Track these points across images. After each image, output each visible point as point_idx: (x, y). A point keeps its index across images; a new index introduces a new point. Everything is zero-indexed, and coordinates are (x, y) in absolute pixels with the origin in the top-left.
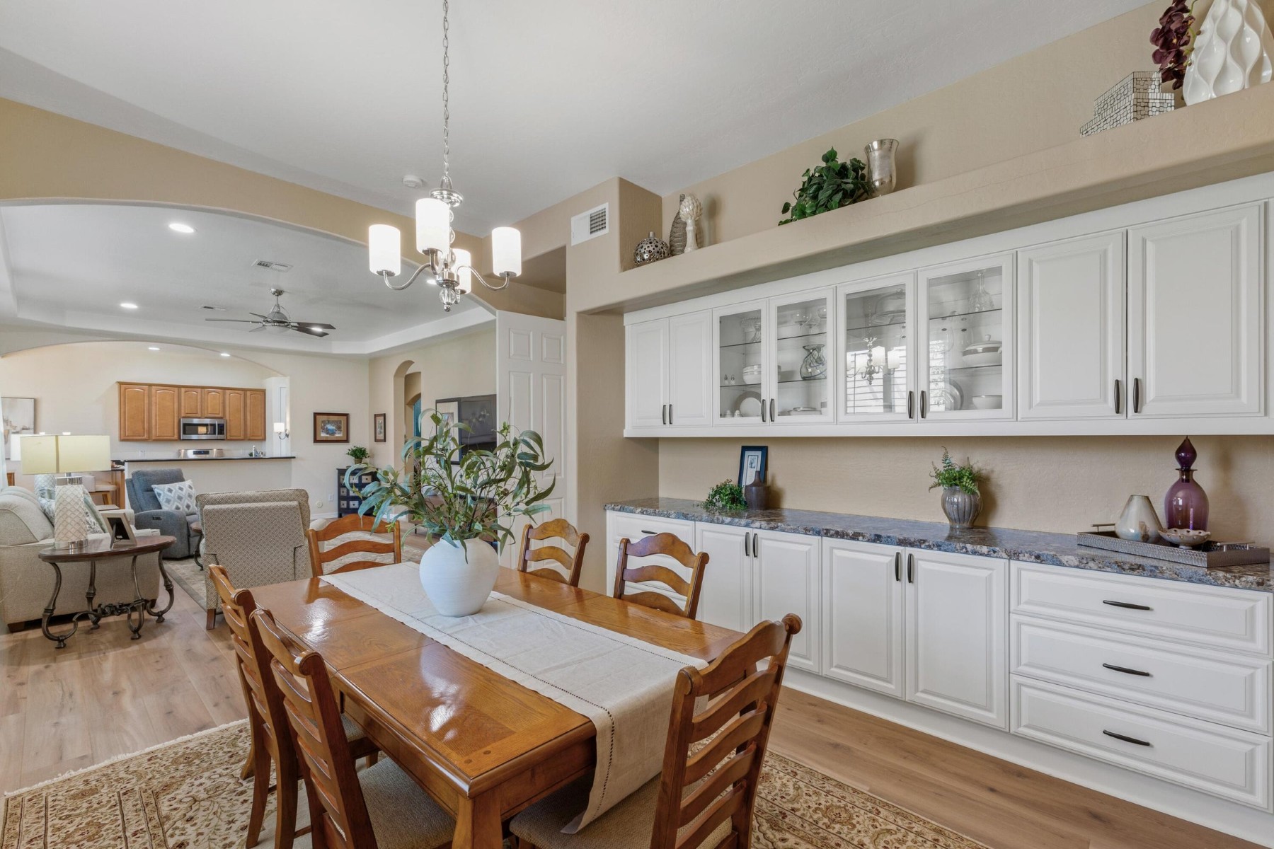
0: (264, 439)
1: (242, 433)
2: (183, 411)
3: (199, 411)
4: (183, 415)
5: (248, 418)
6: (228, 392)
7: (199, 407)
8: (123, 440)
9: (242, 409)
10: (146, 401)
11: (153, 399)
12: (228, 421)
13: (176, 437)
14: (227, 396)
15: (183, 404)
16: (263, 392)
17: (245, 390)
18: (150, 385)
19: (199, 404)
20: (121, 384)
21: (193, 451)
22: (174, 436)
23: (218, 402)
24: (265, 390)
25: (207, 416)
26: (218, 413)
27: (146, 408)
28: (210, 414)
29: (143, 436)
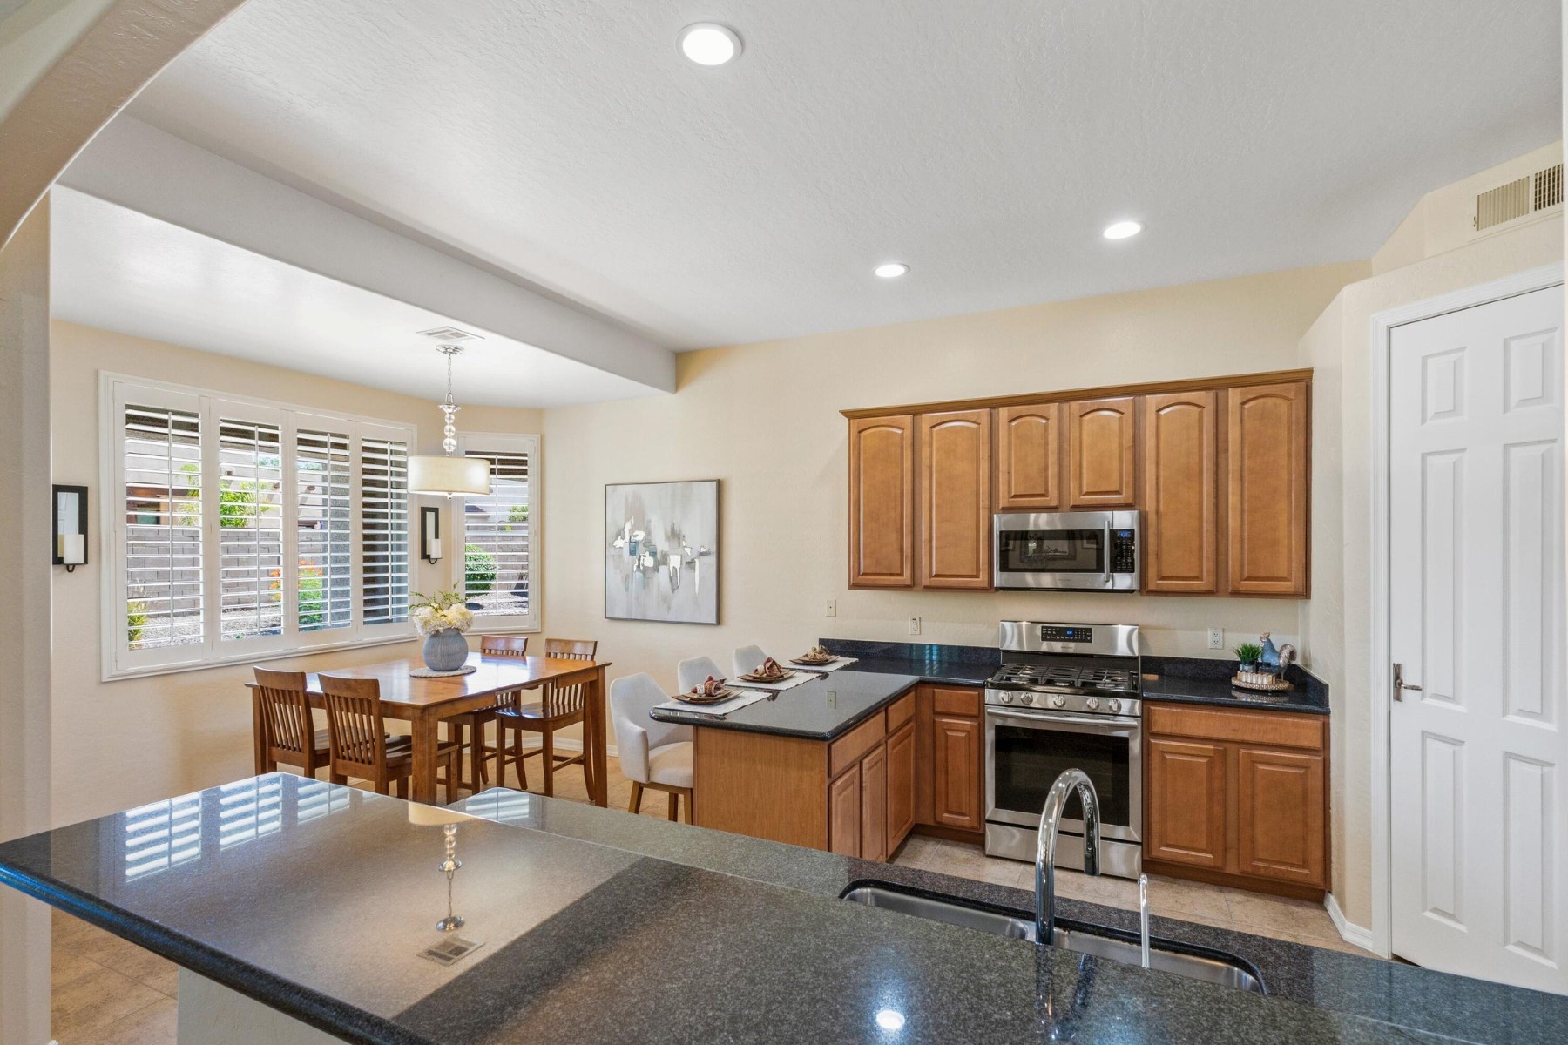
0: (1305, 593)
1: (1208, 565)
2: (1003, 489)
3: (1049, 484)
4: (1002, 504)
5: (1233, 500)
6: (1152, 401)
7: (1053, 470)
8: (854, 586)
9: (1207, 464)
10: (907, 464)
11: (925, 452)
12: (1152, 518)
13: (982, 579)
14: (1150, 418)
15: (1003, 467)
16: (1302, 380)
17: (1217, 386)
18: (916, 411)
19: (1052, 459)
20: (851, 415)
21: (1043, 627)
22: (977, 576)
23: (1115, 445)
24: (1310, 371)
25: (1078, 503)
26: (1115, 487)
27: (907, 487)
28: (1088, 493)
29: (901, 574)
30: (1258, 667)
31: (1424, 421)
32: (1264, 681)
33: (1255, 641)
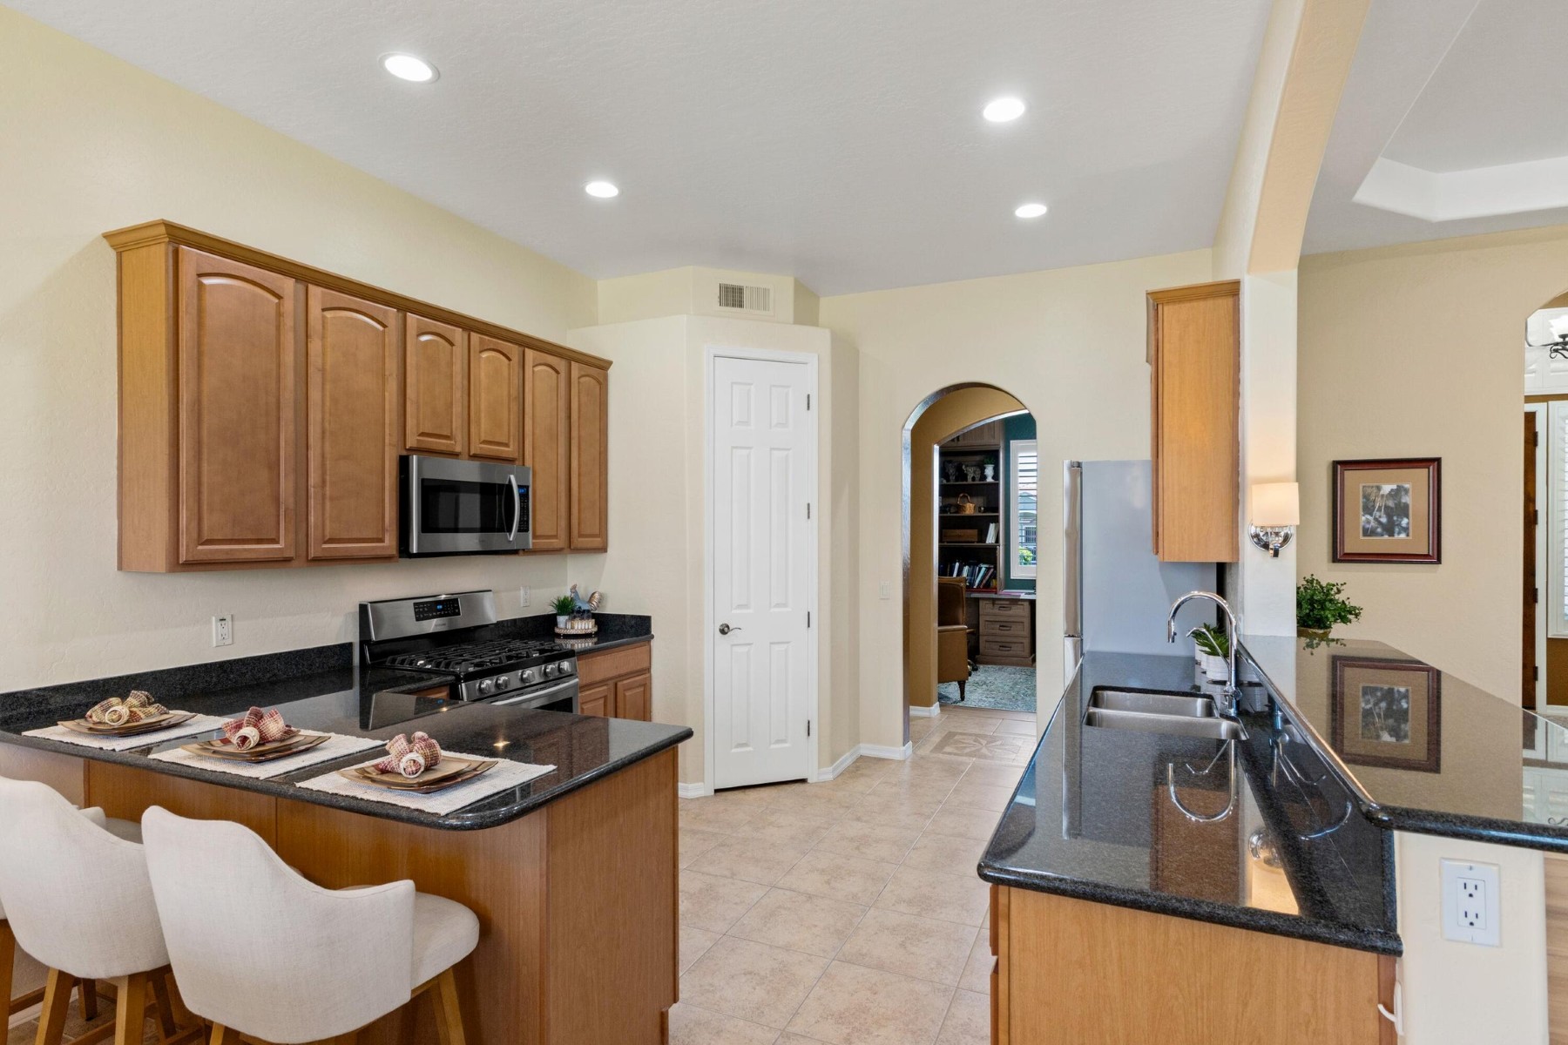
0: (603, 549)
1: (562, 524)
2: (414, 417)
3: (457, 423)
4: (412, 441)
5: (575, 464)
6: (531, 355)
7: (457, 408)
8: (184, 566)
9: (562, 428)
12: (526, 473)
14: (530, 372)
15: (412, 387)
16: (603, 369)
17: (567, 356)
18: (301, 275)
19: (457, 398)
21: (415, 604)
22: (381, 540)
23: (505, 393)
24: (610, 363)
25: (478, 452)
26: (504, 440)
27: (288, 396)
28: (485, 442)
29: (275, 541)
30: (581, 614)
31: (732, 425)
32: (587, 626)
33: (566, 593)
